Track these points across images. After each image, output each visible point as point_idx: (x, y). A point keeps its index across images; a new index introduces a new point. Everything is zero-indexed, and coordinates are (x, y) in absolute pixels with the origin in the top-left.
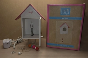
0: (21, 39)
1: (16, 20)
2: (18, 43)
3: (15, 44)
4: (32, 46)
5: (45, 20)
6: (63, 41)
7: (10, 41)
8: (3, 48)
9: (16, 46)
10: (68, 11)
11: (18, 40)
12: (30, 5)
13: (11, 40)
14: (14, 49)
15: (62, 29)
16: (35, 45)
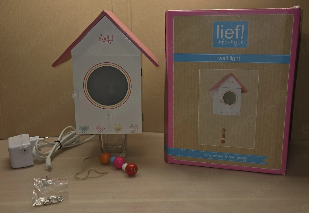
2: (63, 149)
7: (33, 143)
8: (10, 166)
11: (63, 138)
14: (50, 169)
16: (123, 155)
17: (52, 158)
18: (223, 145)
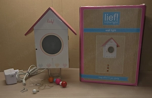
0: (35, 69)
1: (26, 35)
2: (30, 76)
3: (25, 77)
4: (55, 80)
5: (76, 34)
6: (108, 71)
7: (16, 73)
8: (6, 83)
9: (27, 80)
10: (116, 17)
11: (30, 70)
12: (49, 9)
13: (18, 70)
14: (25, 85)
15: (107, 50)
16: (60, 78)
17: (26, 79)
18: (107, 73)
